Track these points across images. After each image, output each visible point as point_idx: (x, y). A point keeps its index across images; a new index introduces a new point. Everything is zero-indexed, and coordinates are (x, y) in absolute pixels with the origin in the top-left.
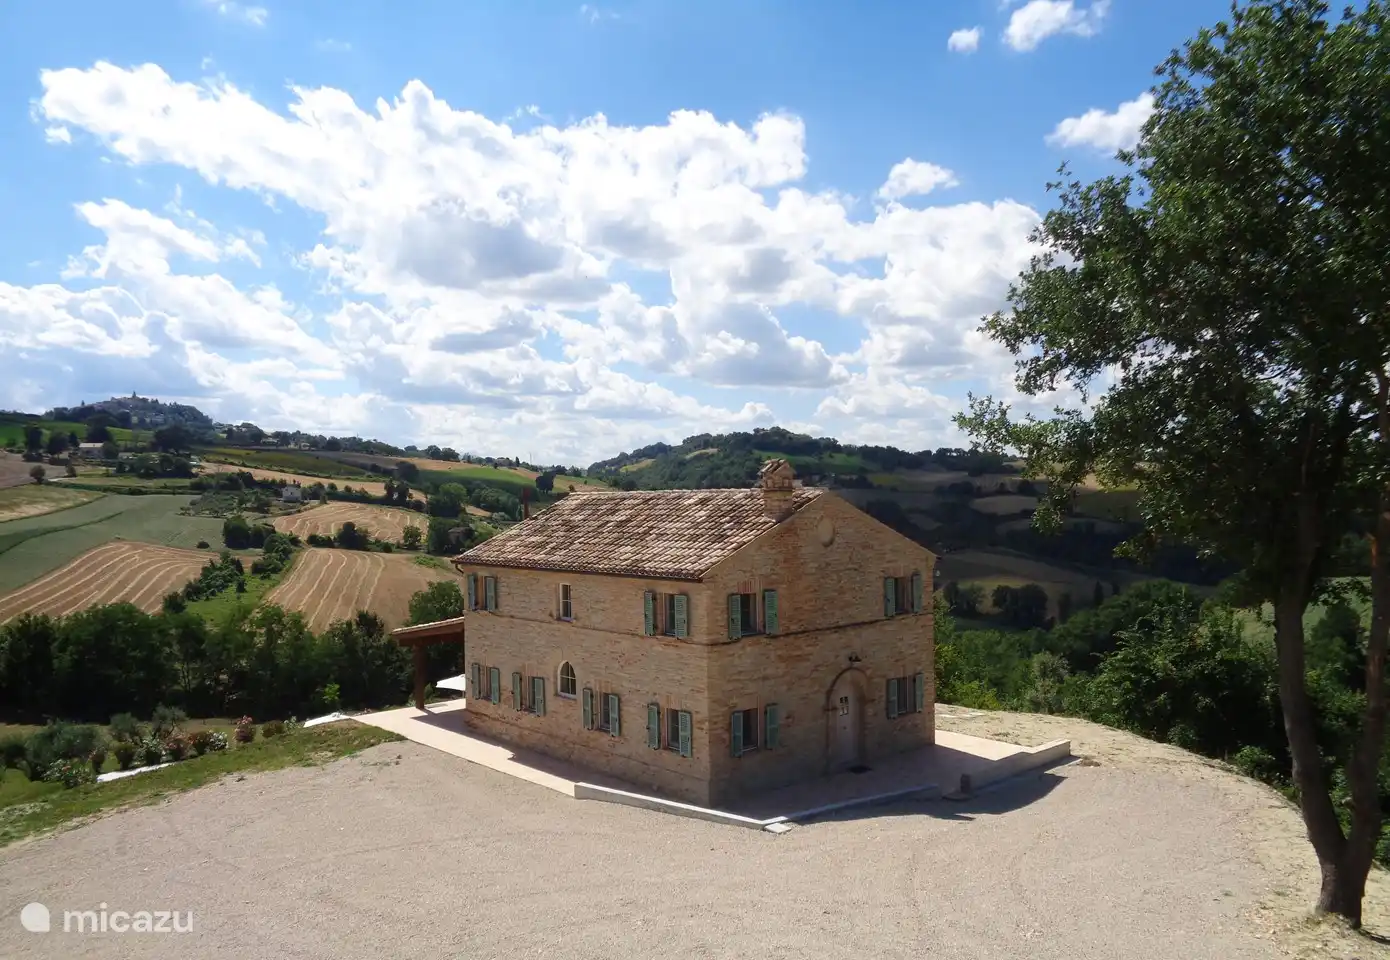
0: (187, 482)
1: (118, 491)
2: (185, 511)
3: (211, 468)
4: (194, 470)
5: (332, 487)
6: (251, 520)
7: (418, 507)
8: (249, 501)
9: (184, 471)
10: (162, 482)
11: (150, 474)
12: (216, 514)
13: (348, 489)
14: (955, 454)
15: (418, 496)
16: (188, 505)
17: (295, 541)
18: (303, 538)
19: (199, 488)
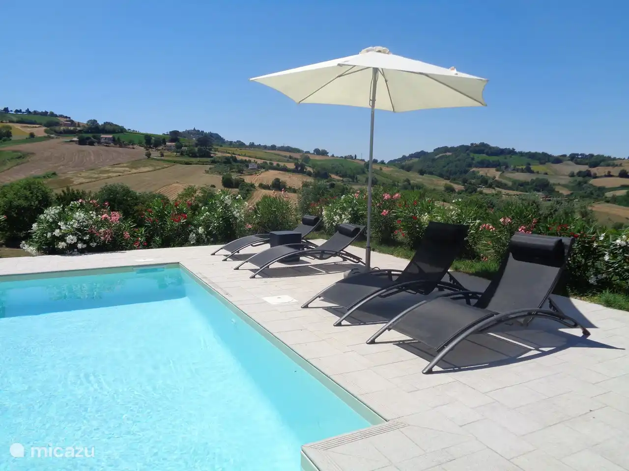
0: (209, 159)
1: (181, 163)
2: (207, 172)
3: (219, 154)
4: (212, 155)
5: (271, 164)
6: (235, 176)
7: (309, 174)
8: (234, 168)
9: (208, 155)
10: (198, 159)
11: (194, 155)
12: (220, 173)
13: (278, 165)
14: (580, 157)
15: (309, 169)
16: (208, 169)
17: (252, 185)
18: (257, 185)
19: (213, 162)
